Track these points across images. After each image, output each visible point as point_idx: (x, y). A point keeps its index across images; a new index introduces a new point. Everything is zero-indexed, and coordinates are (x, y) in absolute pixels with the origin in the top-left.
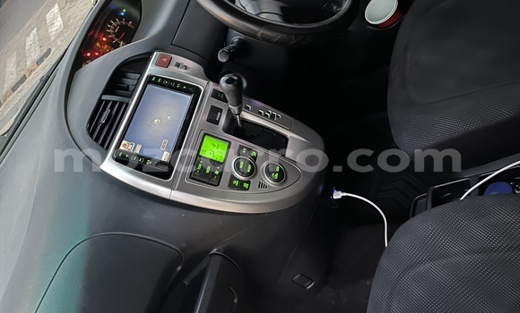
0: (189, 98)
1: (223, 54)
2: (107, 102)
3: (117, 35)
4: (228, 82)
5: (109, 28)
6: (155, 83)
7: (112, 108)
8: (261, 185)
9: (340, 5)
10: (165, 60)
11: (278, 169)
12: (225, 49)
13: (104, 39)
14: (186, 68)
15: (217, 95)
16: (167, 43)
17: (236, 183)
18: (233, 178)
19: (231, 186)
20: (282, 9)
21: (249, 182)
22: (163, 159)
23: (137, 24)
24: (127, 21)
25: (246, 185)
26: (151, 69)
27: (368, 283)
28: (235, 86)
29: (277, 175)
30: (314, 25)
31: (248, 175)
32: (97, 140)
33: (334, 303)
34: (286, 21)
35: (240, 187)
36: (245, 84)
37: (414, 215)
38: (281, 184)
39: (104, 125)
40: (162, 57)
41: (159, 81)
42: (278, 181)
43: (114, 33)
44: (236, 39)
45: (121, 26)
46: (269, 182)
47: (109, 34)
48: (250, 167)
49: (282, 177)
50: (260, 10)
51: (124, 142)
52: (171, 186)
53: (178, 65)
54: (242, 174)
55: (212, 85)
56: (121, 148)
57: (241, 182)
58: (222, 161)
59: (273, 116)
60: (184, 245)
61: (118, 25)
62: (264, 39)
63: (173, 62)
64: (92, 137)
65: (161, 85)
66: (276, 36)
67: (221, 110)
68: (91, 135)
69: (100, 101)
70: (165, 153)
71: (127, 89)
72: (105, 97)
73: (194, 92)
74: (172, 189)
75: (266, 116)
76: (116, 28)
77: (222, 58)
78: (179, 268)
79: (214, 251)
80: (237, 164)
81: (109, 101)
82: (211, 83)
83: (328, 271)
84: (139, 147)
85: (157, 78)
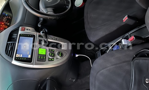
0: (32, 38)
1: (39, 25)
2: (9, 44)
3: (6, 21)
4: (43, 33)
5: (4, 20)
6: (22, 36)
7: (11, 45)
8: (57, 58)
9: (68, 6)
10: (23, 29)
11: (60, 53)
12: (40, 23)
13: (3, 23)
14: (30, 30)
15: (40, 36)
16: (23, 24)
17: (50, 59)
18: (49, 58)
19: (49, 61)
20: (53, 10)
21: (53, 59)
22: (29, 57)
23: (12, 18)
24: (8, 17)
25: (53, 60)
26: (20, 32)
27: (89, 76)
28: (45, 33)
29: (60, 55)
30: (63, 13)
31: (53, 57)
32: (9, 55)
33: (81, 83)
34: (55, 13)
35: (52, 60)
36: (47, 31)
37: (97, 58)
38: (62, 57)
39: (10, 51)
40: (22, 28)
41: (23, 35)
42: (61, 56)
43: (5, 21)
44: (42, 19)
45: (7, 19)
46: (59, 57)
47: (4, 22)
48: (53, 54)
49: (62, 55)
50: (47, 11)
51: (17, 55)
52: (32, 64)
53: (27, 30)
54: (51, 57)
55: (38, 34)
56: (17, 56)
57: (51, 59)
58: (45, 54)
59: (56, 39)
60: (39, 79)
61: (6, 19)
62: (50, 19)
63: (26, 29)
64: (7, 55)
65: (24, 36)
66: (53, 18)
67: (42, 40)
68: (7, 54)
69: (7, 44)
70: (29, 55)
71: (14, 39)
72: (8, 43)
73: (33, 36)
74: (33, 65)
75: (54, 39)
76: (5, 19)
77: (39, 26)
78: (39, 85)
79: (48, 78)
80: (49, 54)
81: (10, 43)
82: (38, 33)
83: (78, 75)
84: (21, 55)
85: (22, 34)
